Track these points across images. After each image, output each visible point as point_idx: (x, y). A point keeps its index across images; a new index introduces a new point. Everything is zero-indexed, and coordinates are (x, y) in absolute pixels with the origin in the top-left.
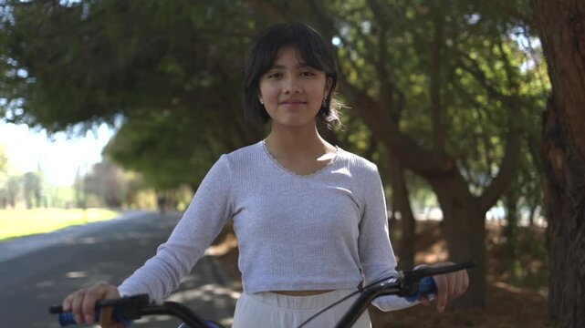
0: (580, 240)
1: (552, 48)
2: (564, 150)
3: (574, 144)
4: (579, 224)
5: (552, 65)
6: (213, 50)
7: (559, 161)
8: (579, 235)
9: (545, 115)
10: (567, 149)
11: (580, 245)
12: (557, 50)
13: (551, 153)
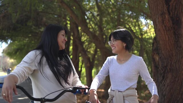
0: (163, 83)
1: (156, 23)
2: (159, 55)
3: (162, 53)
4: (163, 78)
5: (156, 28)
6: (44, 19)
7: (157, 58)
8: (163, 82)
9: (153, 44)
10: (160, 54)
11: (163, 85)
12: (157, 23)
13: (155, 56)
